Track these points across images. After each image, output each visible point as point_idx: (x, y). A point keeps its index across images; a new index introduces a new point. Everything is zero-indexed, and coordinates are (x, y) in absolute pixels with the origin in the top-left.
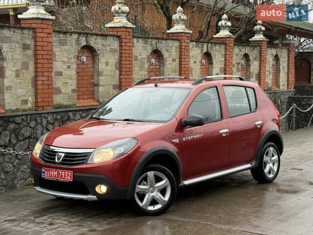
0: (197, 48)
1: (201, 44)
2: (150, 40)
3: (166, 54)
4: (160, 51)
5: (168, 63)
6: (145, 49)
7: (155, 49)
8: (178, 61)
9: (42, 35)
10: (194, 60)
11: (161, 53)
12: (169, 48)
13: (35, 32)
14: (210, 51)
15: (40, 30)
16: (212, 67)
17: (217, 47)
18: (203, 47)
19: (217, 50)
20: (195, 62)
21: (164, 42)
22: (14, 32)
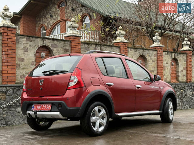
0: (168, 56)
1: (171, 53)
2: (138, 50)
3: (148, 58)
4: (144, 56)
5: (149, 63)
6: (136, 54)
7: (141, 54)
8: (156, 62)
9: (75, 44)
10: (167, 62)
11: (145, 57)
12: (150, 55)
13: (71, 43)
14: (176, 58)
15: (74, 42)
16: (178, 67)
17: (181, 56)
18: (172, 55)
19: (181, 57)
20: (167, 63)
21: (147, 51)
22: (60, 42)
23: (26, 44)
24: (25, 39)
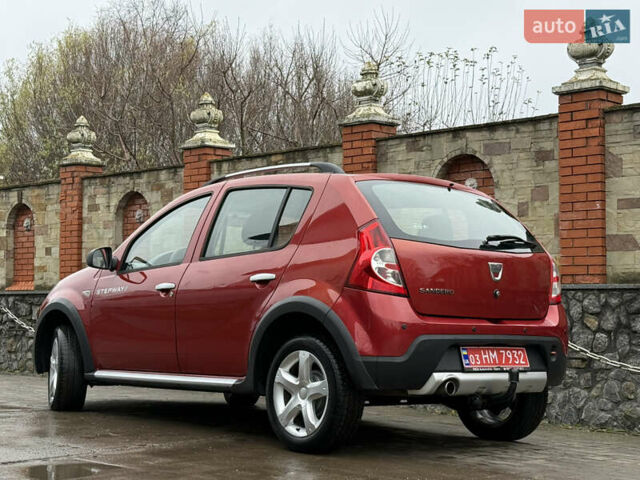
22: (518, 131)
23: (408, 160)
24: (403, 147)
